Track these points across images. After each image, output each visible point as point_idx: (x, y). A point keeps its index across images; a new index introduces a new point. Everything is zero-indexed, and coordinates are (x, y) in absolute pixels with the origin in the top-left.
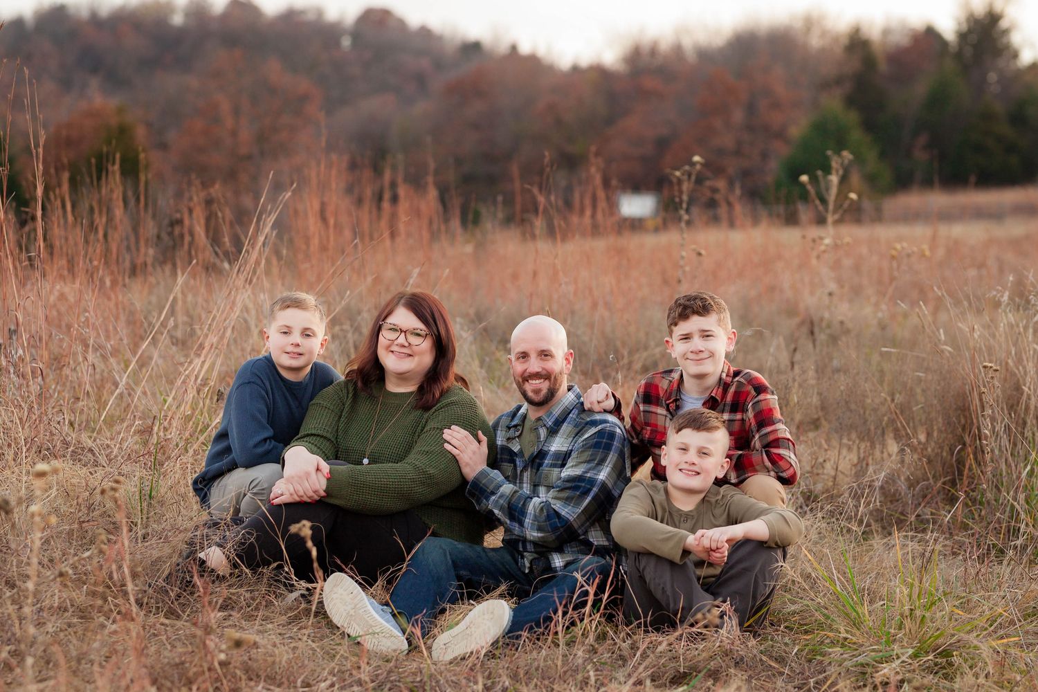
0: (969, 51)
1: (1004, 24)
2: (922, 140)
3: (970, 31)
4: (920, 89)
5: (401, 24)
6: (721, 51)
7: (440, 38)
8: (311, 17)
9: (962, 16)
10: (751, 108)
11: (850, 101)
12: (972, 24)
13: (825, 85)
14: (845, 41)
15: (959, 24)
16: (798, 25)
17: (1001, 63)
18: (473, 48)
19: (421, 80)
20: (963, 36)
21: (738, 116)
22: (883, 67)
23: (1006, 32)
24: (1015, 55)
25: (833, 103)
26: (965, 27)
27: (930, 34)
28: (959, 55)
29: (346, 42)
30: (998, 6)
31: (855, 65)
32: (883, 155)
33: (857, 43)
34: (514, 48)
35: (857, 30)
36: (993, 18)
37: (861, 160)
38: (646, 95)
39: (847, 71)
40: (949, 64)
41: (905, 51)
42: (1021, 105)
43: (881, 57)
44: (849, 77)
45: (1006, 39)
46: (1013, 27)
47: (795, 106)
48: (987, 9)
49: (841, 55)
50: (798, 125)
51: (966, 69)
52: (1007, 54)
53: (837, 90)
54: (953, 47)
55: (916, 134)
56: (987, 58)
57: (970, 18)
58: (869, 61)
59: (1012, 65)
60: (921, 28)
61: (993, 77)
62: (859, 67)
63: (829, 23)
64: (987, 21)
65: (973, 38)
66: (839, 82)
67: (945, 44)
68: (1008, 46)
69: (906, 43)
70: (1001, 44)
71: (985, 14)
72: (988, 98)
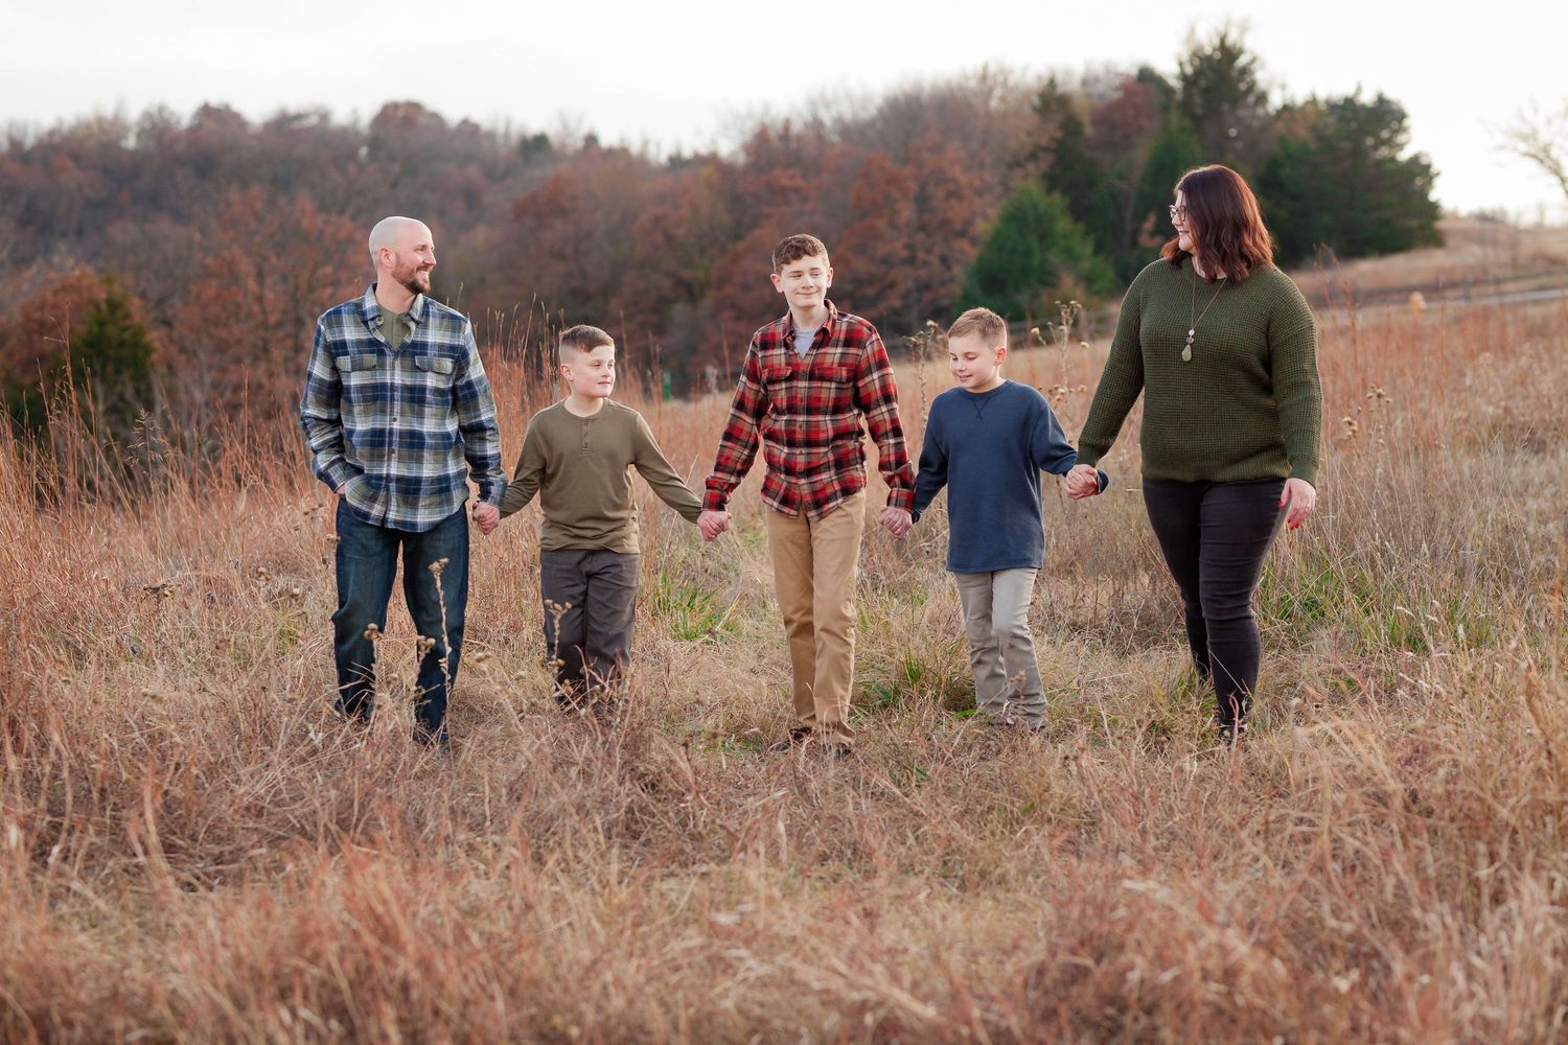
0: (1198, 100)
1: (1242, 61)
2: (1150, 223)
3: (1198, 73)
4: (1142, 154)
5: (437, 121)
6: (871, 124)
7: (491, 135)
8: (314, 120)
9: (1185, 57)
10: (922, 200)
11: (1051, 181)
12: (1197, 62)
13: (1016, 164)
14: (1036, 101)
15: (1181, 64)
16: (973, 84)
17: (1242, 112)
18: (536, 146)
19: (471, 197)
20: (1189, 81)
21: (907, 212)
22: (1089, 130)
23: (1245, 71)
24: (1262, 98)
25: (1029, 185)
26: (1189, 70)
27: (1147, 77)
28: (1186, 106)
29: (364, 151)
30: (1230, 41)
31: (1051, 132)
32: (1099, 249)
33: (1052, 101)
34: (591, 140)
35: (1052, 83)
36: (1228, 53)
37: (1071, 256)
38: (781, 194)
39: (1044, 141)
40: (1174, 118)
41: (1115, 107)
42: (1274, 165)
43: (1085, 118)
44: (1045, 149)
45: (1248, 79)
46: (1255, 65)
47: (980, 193)
48: (1216, 42)
49: (1032, 120)
50: (986, 218)
51: (1198, 122)
52: (1251, 99)
53: (1031, 167)
54: (1179, 96)
55: (1140, 217)
56: (1225, 106)
57: (1197, 55)
58: (1071, 126)
59: (1260, 111)
60: (1134, 72)
61: (1233, 132)
62: (1059, 135)
63: (1013, 80)
64: (1218, 55)
65: (1203, 83)
66: (1033, 156)
67: (1168, 91)
68: (1252, 86)
69: (1113, 95)
70: (1242, 86)
71: (1215, 49)
72: (1230, 159)
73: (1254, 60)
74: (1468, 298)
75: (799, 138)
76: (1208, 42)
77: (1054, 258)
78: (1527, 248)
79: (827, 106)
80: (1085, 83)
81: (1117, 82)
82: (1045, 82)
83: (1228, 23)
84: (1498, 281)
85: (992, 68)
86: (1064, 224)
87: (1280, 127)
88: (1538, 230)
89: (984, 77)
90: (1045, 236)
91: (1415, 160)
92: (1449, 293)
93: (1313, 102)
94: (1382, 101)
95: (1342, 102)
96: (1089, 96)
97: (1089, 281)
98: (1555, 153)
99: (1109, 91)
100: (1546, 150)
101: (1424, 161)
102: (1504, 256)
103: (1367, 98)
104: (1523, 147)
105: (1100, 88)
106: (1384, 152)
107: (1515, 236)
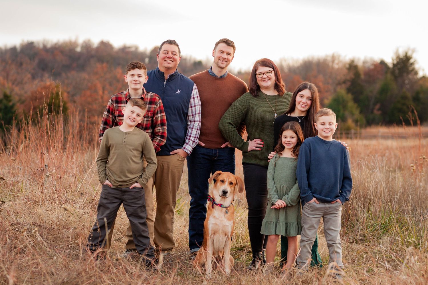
0: (397, 72)
1: (411, 61)
2: (378, 106)
3: (398, 63)
4: (378, 86)
6: (298, 68)
8: (133, 49)
9: (395, 58)
11: (349, 90)
12: (398, 60)
13: (339, 84)
14: (347, 66)
15: (393, 60)
16: (329, 58)
17: (410, 76)
20: (395, 65)
22: (362, 77)
23: (412, 64)
24: (416, 73)
25: (342, 91)
26: (395, 62)
27: (383, 63)
28: (393, 72)
29: (147, 60)
30: (409, 54)
31: (351, 75)
32: (361, 112)
33: (352, 67)
35: (353, 61)
36: (407, 58)
37: (352, 114)
39: (348, 78)
40: (389, 76)
41: (371, 71)
42: (418, 93)
43: (362, 73)
44: (348, 81)
45: (412, 67)
46: (415, 62)
47: (327, 91)
48: (404, 55)
49: (346, 72)
50: (327, 99)
51: (396, 78)
52: (413, 73)
53: (343, 86)
54: (391, 69)
55: (375, 104)
56: (405, 74)
57: (398, 57)
58: (357, 74)
59: (415, 77)
60: (379, 61)
61: (406, 82)
62: (353, 76)
63: (342, 58)
64: (405, 59)
65: (399, 66)
66: (344, 82)
67: (388, 68)
68: (413, 69)
69: (372, 67)
70: (410, 69)
71: (404, 56)
72: (404, 90)
76: (402, 54)
77: (347, 113)
79: (285, 61)
80: (364, 62)
81: (373, 63)
82: (351, 61)
83: (409, 49)
85: (335, 55)
86: (351, 104)
87: (421, 82)
89: (333, 57)
90: (345, 107)
96: (364, 67)
97: (356, 121)
99: (369, 65)
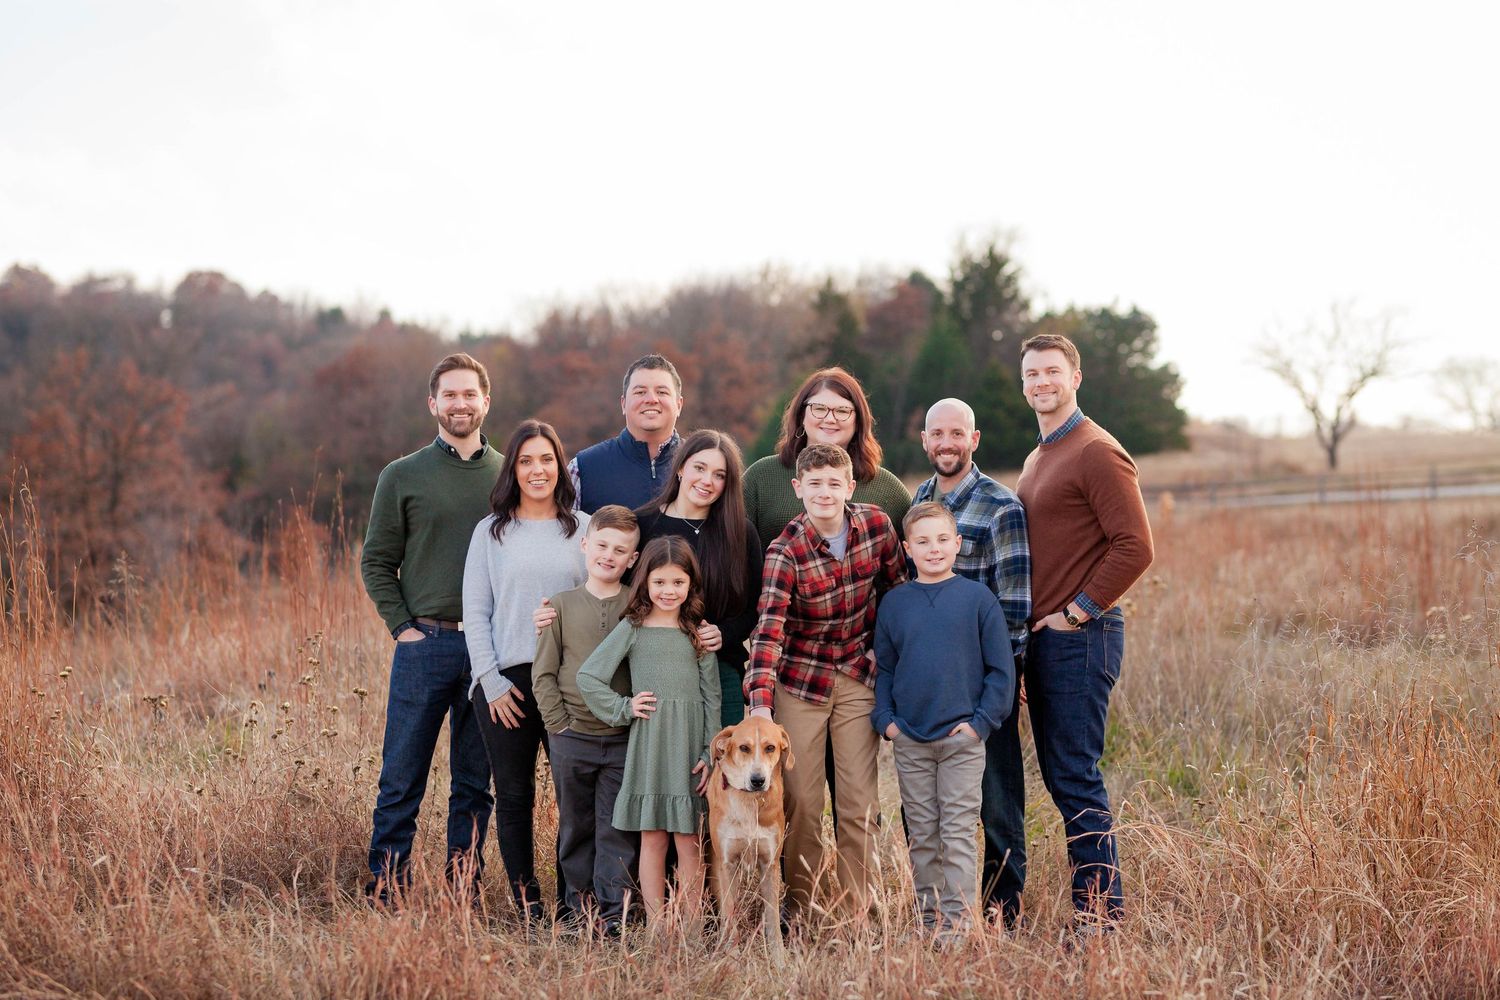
0: (966, 305)
1: (1008, 270)
2: (917, 416)
3: (967, 279)
4: (912, 351)
5: (238, 291)
6: (657, 313)
7: (289, 306)
8: (119, 285)
9: (956, 261)
10: (705, 387)
12: (968, 270)
13: (795, 355)
14: (815, 297)
15: (952, 271)
16: (756, 280)
17: (1007, 317)
18: (331, 319)
19: (268, 364)
20: (958, 286)
22: (863, 328)
23: (1010, 279)
24: (1025, 306)
26: (959, 276)
27: (918, 281)
28: (955, 309)
29: (166, 317)
30: (999, 249)
31: (827, 329)
33: (829, 300)
34: (385, 315)
35: (829, 283)
36: (995, 262)
38: (572, 375)
39: (821, 335)
40: (944, 321)
41: (889, 307)
43: (860, 316)
44: (823, 343)
45: (1013, 288)
46: (1021, 272)
47: (759, 381)
48: (986, 251)
49: (812, 316)
50: (765, 405)
51: (965, 325)
52: (1015, 305)
53: (808, 359)
54: (948, 299)
55: (909, 410)
56: (991, 311)
57: (966, 262)
58: (846, 322)
59: (1022, 317)
60: (906, 274)
61: (998, 335)
62: (834, 330)
63: (795, 277)
64: (987, 265)
65: (971, 287)
66: (811, 350)
67: (939, 295)
68: (1015, 296)
69: (887, 296)
70: (1007, 293)
71: (984, 257)
72: (994, 360)
73: (1020, 269)
74: (1212, 499)
75: (591, 323)
76: (978, 254)
78: (1268, 457)
80: (860, 282)
81: (891, 283)
82: (823, 282)
84: (1241, 485)
88: (1277, 440)
89: (765, 275)
91: (1165, 369)
92: (1196, 495)
93: (1071, 311)
94: (1136, 313)
95: (1099, 313)
96: (862, 296)
98: (1296, 368)
99: (884, 291)
100: (1288, 364)
101: (1173, 371)
102: (1246, 461)
103: (1122, 310)
104: (1267, 361)
105: (874, 288)
106: (1135, 360)
107: (1257, 445)
